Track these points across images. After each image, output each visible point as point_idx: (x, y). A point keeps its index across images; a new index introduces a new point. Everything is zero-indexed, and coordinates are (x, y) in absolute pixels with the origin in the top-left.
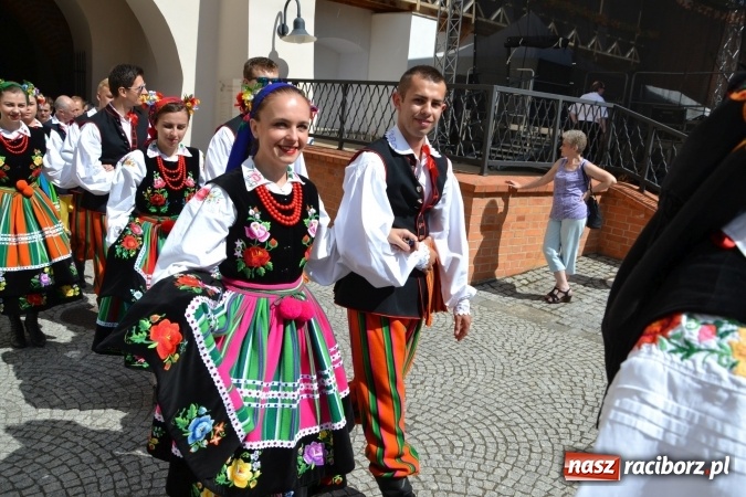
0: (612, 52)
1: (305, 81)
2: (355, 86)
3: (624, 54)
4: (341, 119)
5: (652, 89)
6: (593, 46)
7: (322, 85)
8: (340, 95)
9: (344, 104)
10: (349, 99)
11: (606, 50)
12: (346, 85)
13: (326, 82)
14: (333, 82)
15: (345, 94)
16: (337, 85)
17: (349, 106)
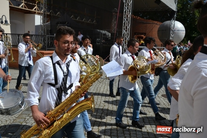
0: (89, 22)
2: (21, 35)
3: (93, 22)
4: (18, 42)
5: (98, 30)
6: (84, 21)
7: (13, 35)
8: (18, 37)
9: (19, 39)
10: (20, 38)
11: (88, 21)
12: (19, 35)
13: (14, 34)
14: (16, 34)
15: (19, 37)
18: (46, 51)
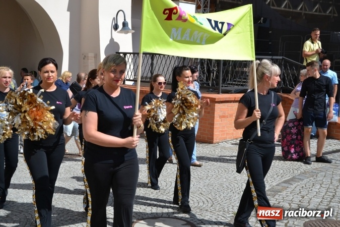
1: (130, 53)
2: (158, 56)
3: (325, 11)
4: (151, 72)
6: (301, 9)
8: (150, 60)
9: (152, 64)
10: (155, 62)
11: (311, 10)
12: (153, 56)
15: (152, 60)
16: (148, 56)
17: (155, 66)
18: (219, 93)
